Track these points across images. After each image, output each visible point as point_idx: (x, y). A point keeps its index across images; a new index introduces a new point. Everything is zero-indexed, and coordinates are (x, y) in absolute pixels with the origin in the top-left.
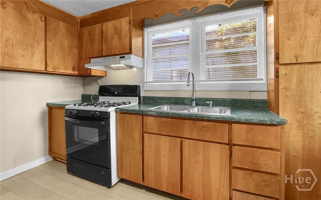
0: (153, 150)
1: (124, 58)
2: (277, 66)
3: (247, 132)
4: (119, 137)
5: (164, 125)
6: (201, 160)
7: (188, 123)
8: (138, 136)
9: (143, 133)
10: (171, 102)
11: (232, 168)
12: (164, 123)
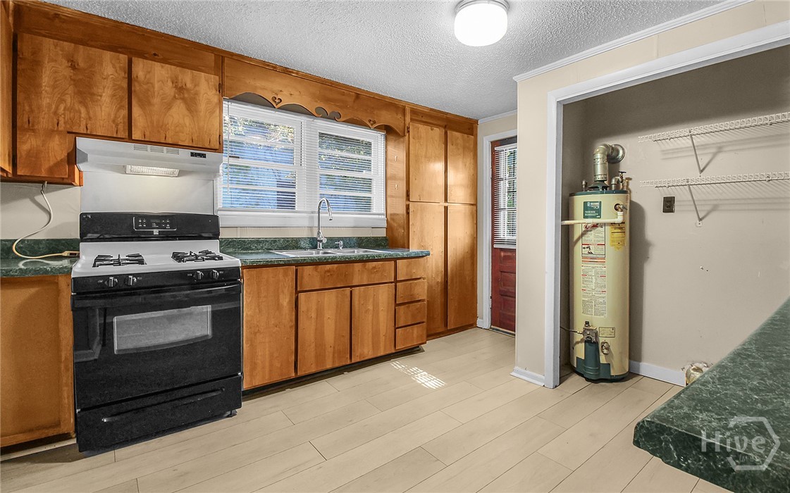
0: (313, 315)
1: (205, 157)
2: (408, 203)
3: (408, 267)
4: (247, 314)
5: (329, 274)
6: (370, 307)
7: (358, 266)
8: (287, 300)
9: (297, 292)
10: (278, 247)
11: (397, 305)
12: (329, 271)
